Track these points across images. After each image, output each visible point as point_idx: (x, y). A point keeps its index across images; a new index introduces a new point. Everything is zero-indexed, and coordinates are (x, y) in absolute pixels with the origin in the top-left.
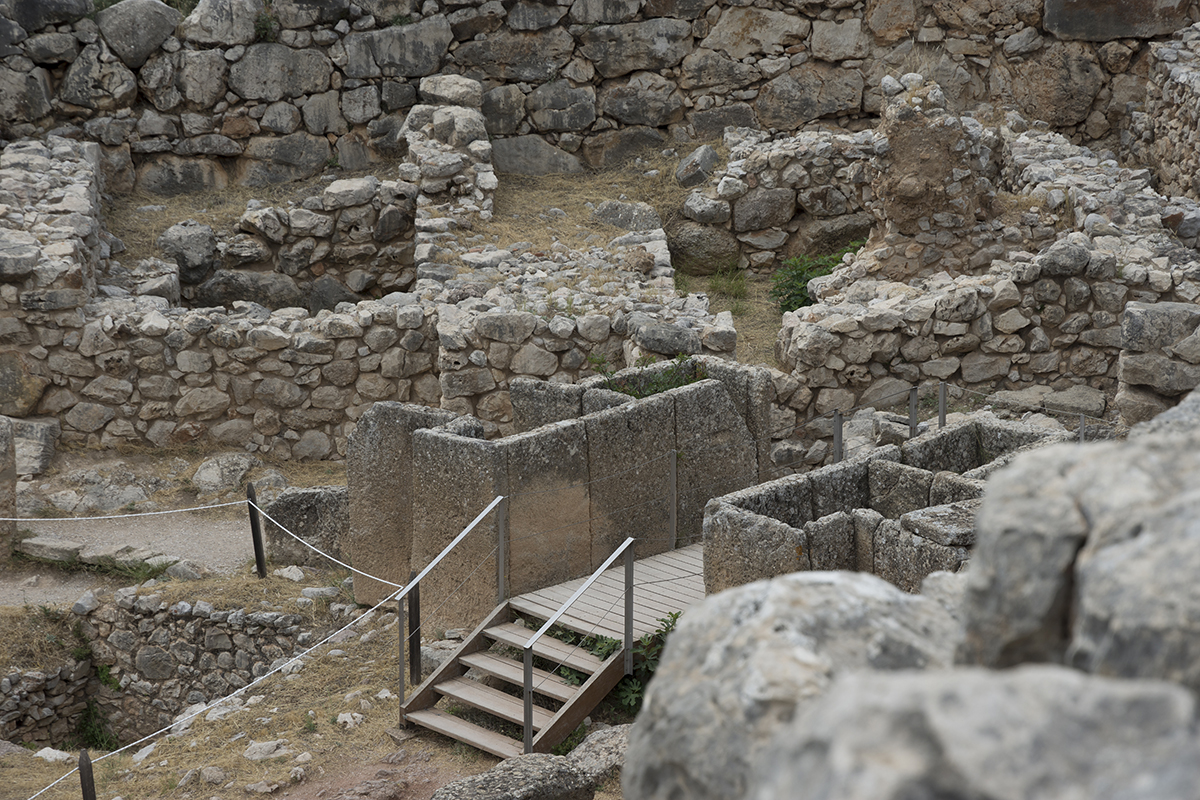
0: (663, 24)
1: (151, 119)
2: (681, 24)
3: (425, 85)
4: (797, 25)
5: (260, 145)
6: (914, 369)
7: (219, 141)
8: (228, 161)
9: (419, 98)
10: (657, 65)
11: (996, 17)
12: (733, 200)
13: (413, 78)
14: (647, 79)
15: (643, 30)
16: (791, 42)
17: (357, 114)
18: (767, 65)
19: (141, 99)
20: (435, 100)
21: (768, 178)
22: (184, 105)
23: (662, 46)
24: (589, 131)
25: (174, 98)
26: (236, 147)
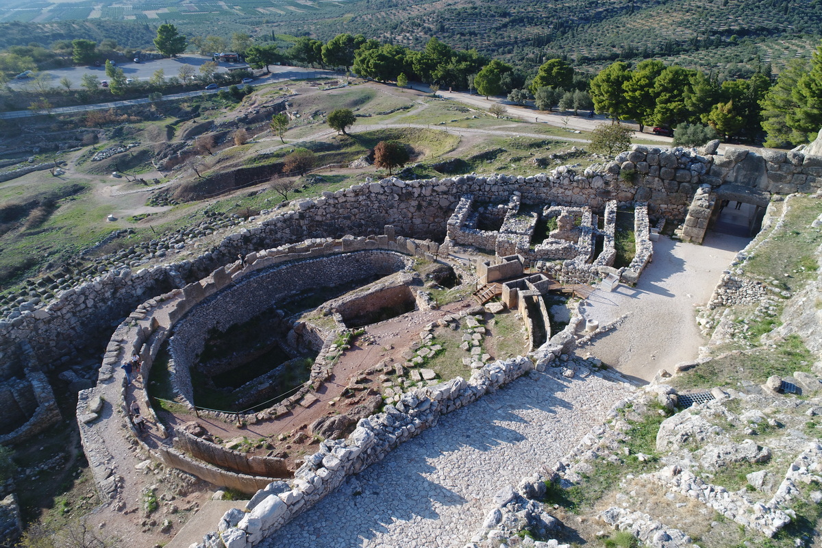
1: (481, 193)
4: (563, 190)
9: (513, 194)
11: (590, 193)
19: (480, 190)
20: (515, 195)
26: (490, 197)
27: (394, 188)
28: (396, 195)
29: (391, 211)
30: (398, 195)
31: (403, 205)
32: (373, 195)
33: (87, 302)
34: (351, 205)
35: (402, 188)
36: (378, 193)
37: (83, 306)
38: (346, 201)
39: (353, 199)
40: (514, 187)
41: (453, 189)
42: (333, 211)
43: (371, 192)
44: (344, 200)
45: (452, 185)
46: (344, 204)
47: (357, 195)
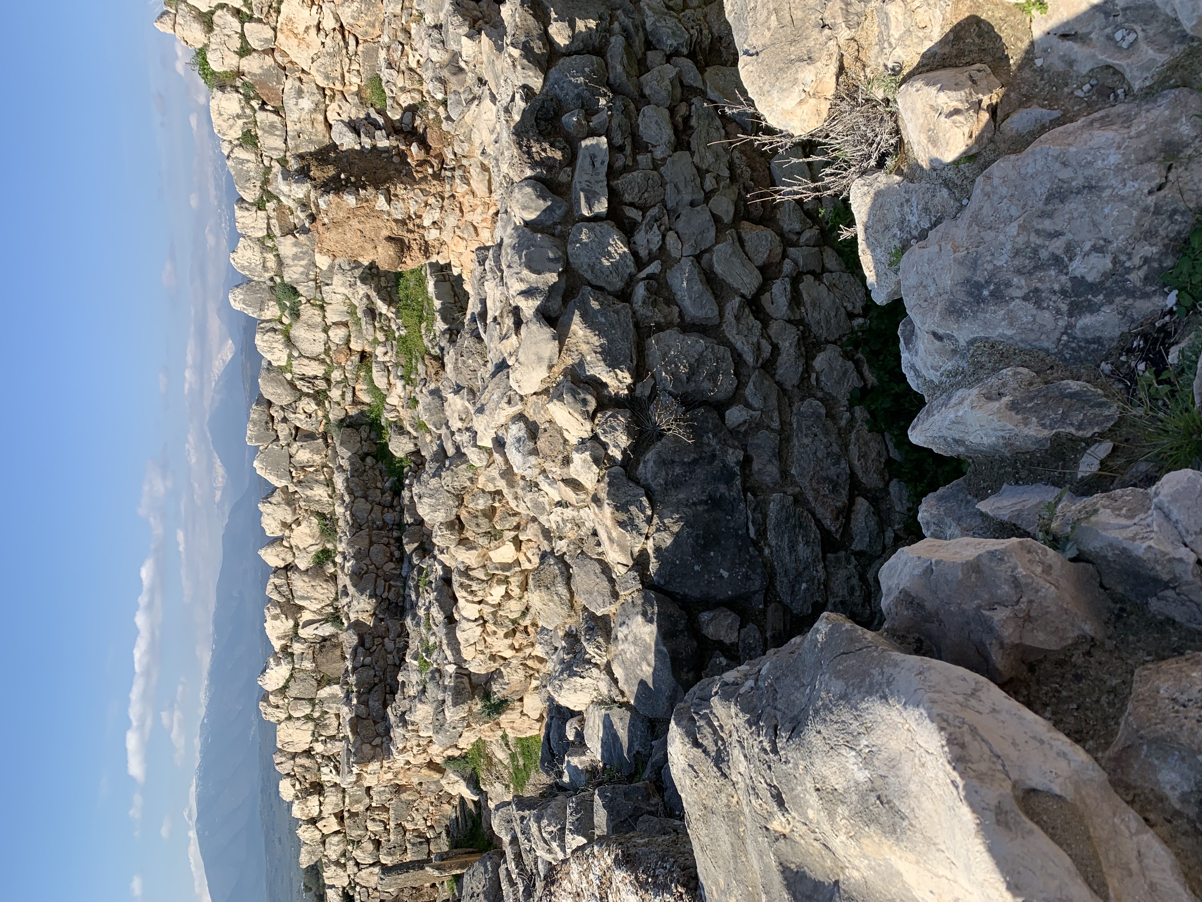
40: (295, 257)
41: (308, 500)
42: (370, 847)
43: (311, 749)
44: (333, 820)
45: (290, 500)
46: (347, 822)
47: (318, 788)
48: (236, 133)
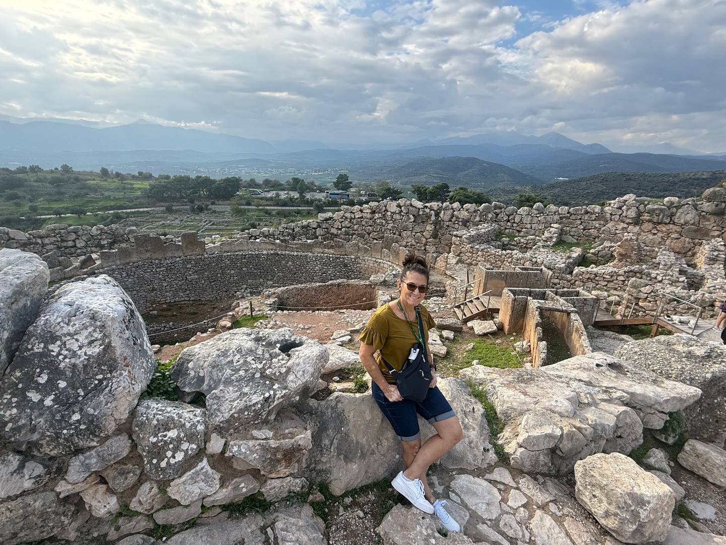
0: (598, 222)
1: (509, 224)
2: (602, 222)
3: (552, 225)
4: (626, 226)
5: (524, 230)
6: (597, 282)
7: (518, 228)
8: (519, 232)
9: (551, 227)
10: (595, 228)
11: (671, 231)
12: (599, 251)
13: (551, 224)
14: (593, 230)
15: (594, 222)
16: (623, 229)
17: (540, 228)
18: (617, 232)
19: (508, 221)
20: (553, 227)
21: (607, 249)
22: (514, 222)
23: (597, 225)
24: (579, 237)
25: (513, 221)
26: (520, 229)
27: (411, 208)
28: (411, 216)
29: (404, 234)
30: (413, 215)
31: (417, 229)
32: (389, 213)
33: (77, 241)
34: (366, 222)
35: (419, 209)
36: (393, 213)
37: (70, 244)
38: (362, 217)
39: (369, 216)
40: (553, 219)
41: (476, 216)
42: (349, 226)
43: (387, 211)
44: (361, 216)
45: (475, 211)
46: (359, 220)
47: (373, 212)
48: (589, 210)
